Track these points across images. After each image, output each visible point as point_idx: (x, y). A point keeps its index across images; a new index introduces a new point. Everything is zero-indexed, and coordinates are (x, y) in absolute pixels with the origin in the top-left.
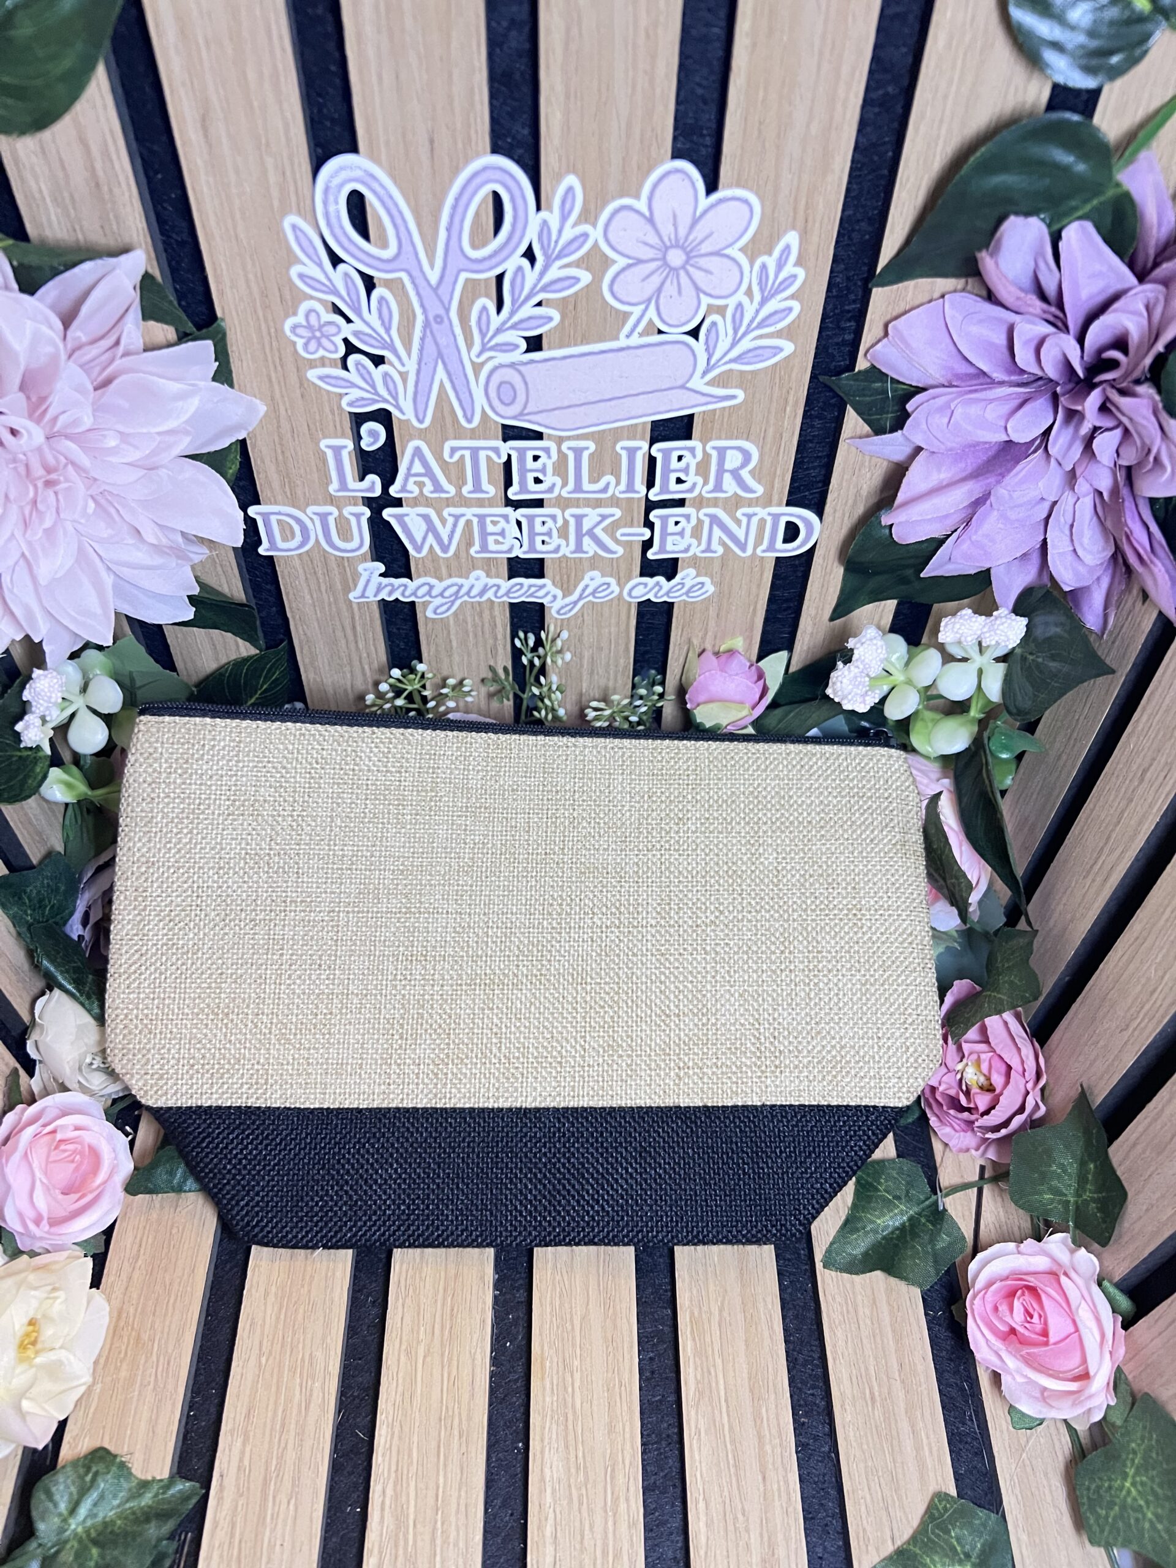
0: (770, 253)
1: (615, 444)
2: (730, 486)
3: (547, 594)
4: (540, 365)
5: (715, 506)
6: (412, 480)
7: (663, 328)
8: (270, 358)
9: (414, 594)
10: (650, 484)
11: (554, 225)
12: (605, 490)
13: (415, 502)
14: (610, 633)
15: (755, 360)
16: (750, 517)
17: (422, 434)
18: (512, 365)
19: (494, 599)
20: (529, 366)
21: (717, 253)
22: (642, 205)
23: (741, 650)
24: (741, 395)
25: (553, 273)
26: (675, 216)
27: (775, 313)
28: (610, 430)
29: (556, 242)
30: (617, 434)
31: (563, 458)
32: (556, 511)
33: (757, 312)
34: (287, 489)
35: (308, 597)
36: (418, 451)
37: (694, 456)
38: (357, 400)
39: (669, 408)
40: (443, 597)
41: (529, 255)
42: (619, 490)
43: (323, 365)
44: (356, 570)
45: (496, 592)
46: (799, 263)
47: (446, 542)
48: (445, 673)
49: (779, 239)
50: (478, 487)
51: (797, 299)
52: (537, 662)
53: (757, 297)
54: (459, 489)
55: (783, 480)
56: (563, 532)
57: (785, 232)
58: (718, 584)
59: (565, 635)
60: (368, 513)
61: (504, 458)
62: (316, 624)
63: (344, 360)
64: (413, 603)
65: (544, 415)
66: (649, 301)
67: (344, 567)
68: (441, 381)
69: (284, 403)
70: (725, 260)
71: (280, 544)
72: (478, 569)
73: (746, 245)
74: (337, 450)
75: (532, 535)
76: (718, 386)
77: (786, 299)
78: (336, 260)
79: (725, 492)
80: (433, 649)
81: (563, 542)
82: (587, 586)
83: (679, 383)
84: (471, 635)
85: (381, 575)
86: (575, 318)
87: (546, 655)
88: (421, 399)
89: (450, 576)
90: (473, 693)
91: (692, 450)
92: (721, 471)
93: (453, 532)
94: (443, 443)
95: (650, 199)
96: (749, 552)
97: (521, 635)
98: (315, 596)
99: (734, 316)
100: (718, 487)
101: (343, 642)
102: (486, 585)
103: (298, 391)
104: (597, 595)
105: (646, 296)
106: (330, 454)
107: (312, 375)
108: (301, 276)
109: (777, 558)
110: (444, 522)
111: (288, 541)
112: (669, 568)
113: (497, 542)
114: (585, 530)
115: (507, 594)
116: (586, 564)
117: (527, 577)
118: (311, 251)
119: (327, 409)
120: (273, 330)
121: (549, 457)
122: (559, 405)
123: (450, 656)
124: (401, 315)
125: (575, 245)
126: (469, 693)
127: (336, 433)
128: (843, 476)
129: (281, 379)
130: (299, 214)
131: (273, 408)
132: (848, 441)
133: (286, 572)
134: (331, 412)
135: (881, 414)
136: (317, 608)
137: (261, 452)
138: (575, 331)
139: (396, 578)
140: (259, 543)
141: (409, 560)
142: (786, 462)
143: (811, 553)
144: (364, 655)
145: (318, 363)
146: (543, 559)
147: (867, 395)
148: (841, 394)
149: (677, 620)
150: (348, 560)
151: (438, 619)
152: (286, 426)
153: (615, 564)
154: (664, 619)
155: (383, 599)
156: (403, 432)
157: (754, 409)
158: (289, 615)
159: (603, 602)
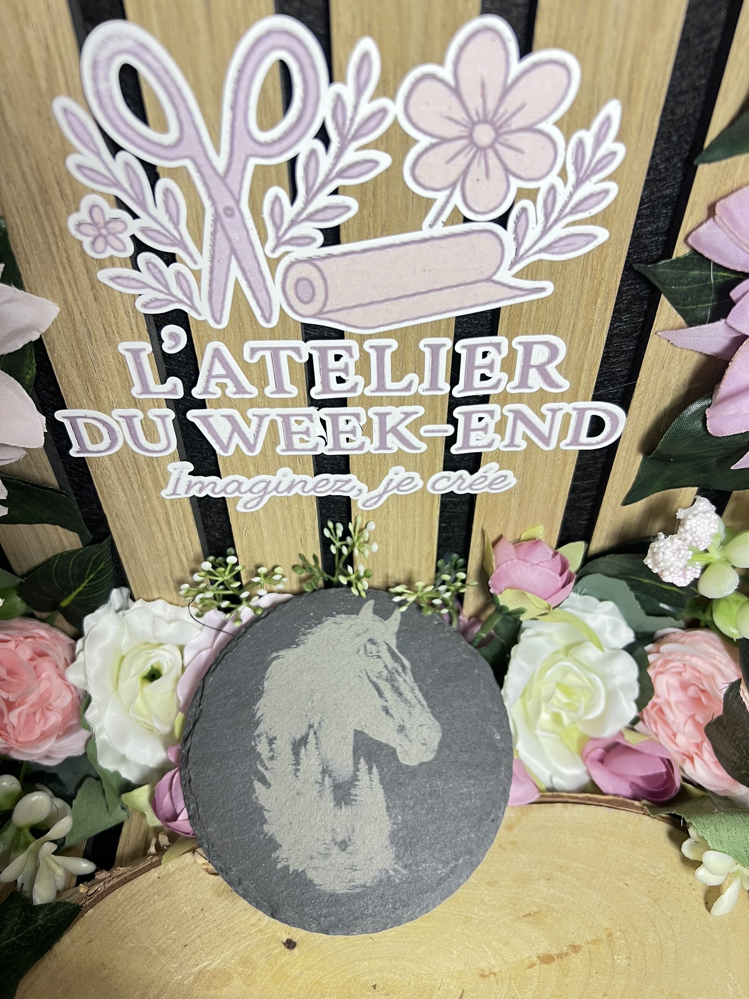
0: (587, 127)
1: (418, 342)
2: (535, 381)
3: (353, 488)
4: (338, 259)
5: (520, 401)
6: (213, 381)
7: (470, 215)
8: (57, 259)
9: (224, 490)
10: (454, 382)
11: (349, 99)
12: (408, 388)
13: (219, 404)
14: (414, 523)
15: (567, 248)
16: (554, 411)
17: (221, 335)
18: (310, 260)
19: (301, 493)
20: (327, 261)
21: (530, 129)
22: (445, 72)
24: (549, 287)
25: (351, 156)
26: (483, 86)
27: (591, 196)
28: (413, 326)
29: (352, 120)
30: (421, 331)
31: (365, 357)
32: (360, 410)
33: (571, 195)
34: (91, 393)
35: (121, 495)
36: (217, 353)
37: (500, 352)
38: (152, 301)
39: (475, 302)
40: (252, 493)
41: (323, 135)
42: (423, 389)
43: (113, 265)
44: (165, 468)
45: (303, 488)
46: (619, 138)
47: (252, 442)
48: (258, 561)
49: (598, 110)
50: (280, 388)
51: (614, 180)
52: (345, 551)
53: (572, 178)
54: (261, 389)
55: (590, 374)
56: (367, 430)
57: (606, 101)
58: (521, 477)
59: (372, 526)
60: (172, 414)
61: (306, 358)
62: (132, 520)
63: (134, 259)
64: (224, 499)
65: (344, 312)
66: (454, 185)
67: (154, 467)
68: (236, 279)
69: (77, 306)
70: (538, 137)
71: (89, 446)
72: (285, 466)
73: (562, 119)
74: (136, 353)
75: (336, 433)
76: (526, 279)
77: (603, 180)
78: (115, 148)
79: (531, 388)
80: (245, 540)
81: (367, 440)
82: (391, 480)
83: (486, 275)
84: (281, 527)
85: (190, 473)
86: (375, 206)
87: (354, 545)
88: (216, 298)
89: (258, 474)
91: (497, 346)
92: (527, 366)
93: (258, 431)
94: (243, 344)
95: (456, 63)
96: (553, 445)
97: (330, 524)
98: (128, 494)
99: (545, 201)
100: (523, 383)
101: (159, 535)
102: (294, 481)
103: (91, 293)
104: (401, 488)
105: (451, 180)
106: (129, 357)
107: (103, 276)
108: (79, 167)
109: (581, 452)
110: (248, 422)
111: (97, 443)
112: (472, 462)
113: (302, 441)
114: (388, 428)
115: (314, 489)
116: (390, 460)
117: (333, 473)
118: (86, 138)
119: (122, 312)
120: (57, 229)
121: (351, 356)
122: (360, 301)
123: (262, 546)
124: (189, 208)
125: (372, 123)
126: (279, 581)
127: (133, 336)
128: (652, 369)
129: (72, 281)
130: (69, 94)
131: (67, 312)
132: (660, 334)
133: (98, 472)
134: (126, 314)
135: (697, 305)
136: (132, 505)
137: (61, 357)
138: (375, 222)
139: (206, 476)
140: (70, 445)
141: (217, 458)
142: (595, 356)
143: (614, 446)
144: (180, 546)
145: (107, 263)
146: (348, 455)
147: (683, 285)
148: (656, 284)
149: (479, 511)
150: (157, 461)
151: (248, 513)
152: (82, 330)
153: (418, 460)
154: (466, 508)
155: (194, 496)
156: (201, 334)
157: (564, 302)
158: (106, 512)
159: (407, 495)
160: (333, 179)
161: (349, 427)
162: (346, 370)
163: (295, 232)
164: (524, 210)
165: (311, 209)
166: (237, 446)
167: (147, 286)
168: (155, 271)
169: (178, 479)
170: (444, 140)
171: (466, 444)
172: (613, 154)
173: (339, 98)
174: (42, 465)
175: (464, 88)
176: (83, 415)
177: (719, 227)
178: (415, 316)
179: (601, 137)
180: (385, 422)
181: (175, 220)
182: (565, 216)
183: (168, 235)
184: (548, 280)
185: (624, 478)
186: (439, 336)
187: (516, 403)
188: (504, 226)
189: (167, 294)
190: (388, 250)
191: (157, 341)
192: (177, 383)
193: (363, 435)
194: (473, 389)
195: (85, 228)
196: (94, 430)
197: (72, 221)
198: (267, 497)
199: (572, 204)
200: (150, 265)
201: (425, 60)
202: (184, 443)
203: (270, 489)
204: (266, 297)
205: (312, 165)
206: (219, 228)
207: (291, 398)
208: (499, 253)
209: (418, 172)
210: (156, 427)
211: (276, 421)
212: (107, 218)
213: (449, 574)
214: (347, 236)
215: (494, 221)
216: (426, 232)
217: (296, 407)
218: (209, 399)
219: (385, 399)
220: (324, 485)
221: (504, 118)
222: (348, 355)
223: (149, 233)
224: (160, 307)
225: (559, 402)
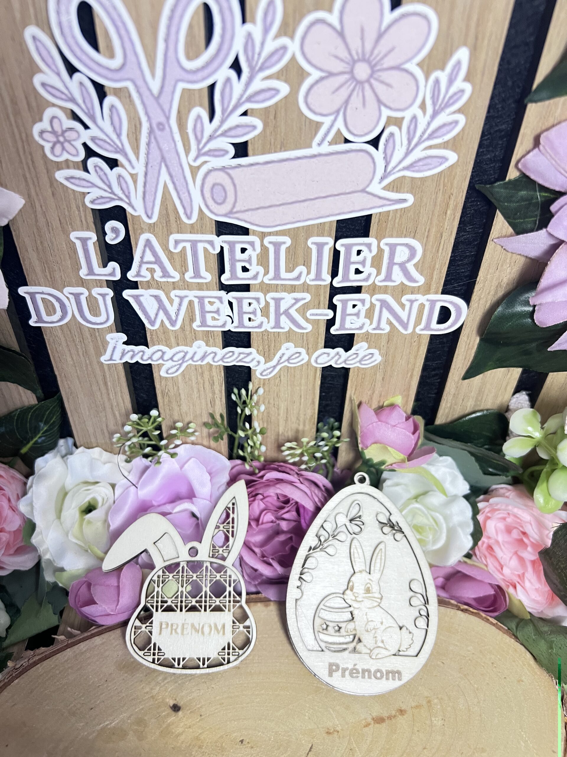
0: (443, 69)
1: (307, 240)
2: (398, 277)
3: (253, 360)
4: (245, 169)
5: (385, 292)
6: (145, 266)
7: (349, 137)
8: (23, 160)
9: (150, 358)
10: (334, 273)
11: (258, 37)
12: (298, 278)
13: (148, 285)
14: (300, 390)
15: (425, 168)
17: (152, 228)
18: (223, 169)
19: (212, 363)
20: (237, 170)
21: (398, 68)
22: (333, 18)
23: (400, 405)
24: (410, 199)
25: (258, 84)
26: (362, 31)
27: (444, 125)
28: (303, 227)
29: (259, 54)
30: (309, 231)
31: (265, 250)
32: (260, 295)
33: (429, 124)
34: (48, 274)
35: (69, 359)
36: (148, 243)
37: (370, 251)
38: (98, 198)
39: (352, 209)
40: (173, 361)
41: (236, 66)
42: (309, 279)
43: (68, 167)
44: (104, 338)
45: (213, 358)
46: (468, 78)
47: (174, 318)
48: (176, 418)
49: (451, 55)
50: (197, 274)
51: (463, 113)
53: (430, 110)
54: (182, 274)
55: (440, 272)
56: (265, 312)
57: (457, 48)
58: (385, 355)
60: (111, 293)
61: (218, 250)
62: (77, 380)
63: (84, 163)
64: (150, 365)
65: (250, 213)
66: (338, 112)
67: (95, 337)
68: (165, 183)
69: (39, 200)
70: (405, 74)
71: (45, 318)
72: (199, 339)
73: (423, 61)
74: (84, 241)
75: (241, 313)
76: (393, 191)
77: (454, 112)
78: (72, 70)
79: (394, 281)
80: (166, 400)
81: (265, 320)
82: (283, 354)
83: (361, 188)
84: (195, 390)
85: (124, 343)
86: (275, 127)
88: (149, 198)
89: (178, 345)
90: (196, 434)
91: (369, 246)
92: (391, 264)
93: (179, 310)
94: (168, 236)
95: (342, 12)
96: (410, 330)
97: (236, 390)
98: (75, 359)
99: (409, 128)
100: (388, 277)
101: (98, 393)
102: (206, 352)
103: (50, 190)
104: (291, 361)
105: (335, 108)
106: (78, 244)
107: (60, 176)
108: (43, 85)
109: (432, 336)
110: (171, 301)
111: (51, 315)
112: (347, 342)
113: (214, 319)
114: (282, 310)
115: (222, 359)
116: (283, 337)
117: (237, 347)
118: (49, 61)
119: (74, 207)
120: (24, 135)
121: (254, 250)
122: (262, 205)
123: (179, 406)
124: (129, 121)
125: (275, 58)
126: (193, 434)
127: (82, 227)
128: (488, 270)
129: (35, 179)
130: (38, 25)
131: (30, 204)
132: (495, 240)
133: (51, 340)
134: (77, 209)
135: (524, 219)
136: (77, 368)
137: (24, 242)
138: (275, 139)
139: (136, 345)
140: (29, 317)
141: (145, 331)
142: (444, 257)
143: (458, 332)
144: (115, 404)
145: (64, 165)
146: (250, 332)
147: (514, 202)
148: (493, 200)
149: (352, 382)
150: (98, 332)
151: (169, 377)
152: (42, 221)
153: (305, 338)
154: (341, 381)
155: (127, 362)
156: (136, 226)
157: (421, 212)
158: (56, 373)
159: (295, 367)
160: (243, 103)
161: (250, 309)
162: (249, 261)
163: (212, 145)
164: (392, 135)
165: (225, 127)
166: (162, 321)
167: (94, 185)
168: (101, 173)
169: (115, 348)
170: (331, 74)
171: (342, 327)
172: (462, 91)
173: (249, 36)
174: (7, 332)
175: (348, 33)
176: (41, 291)
177: (543, 154)
178: (305, 219)
179: (453, 77)
180: (279, 306)
181: (118, 131)
182: (424, 141)
183: (112, 143)
184: (410, 193)
185: (465, 358)
186: (323, 236)
187: (382, 294)
188: (376, 146)
189: (110, 193)
190: (285, 163)
191: (102, 234)
192: (115, 267)
193: (262, 316)
194: (349, 281)
195: (46, 136)
196: (49, 304)
197: (37, 128)
198: (184, 365)
199: (429, 131)
200: (97, 168)
201: (318, 7)
202: (121, 319)
203: (187, 358)
204: (188, 198)
205: (227, 90)
206: (153, 140)
207: (206, 283)
208: (372, 169)
209: (310, 100)
210: (98, 304)
211: (193, 301)
212: (64, 127)
213: (328, 433)
214: (254, 150)
215: (367, 142)
216: (315, 150)
217: (210, 290)
218: (141, 281)
219: (279, 286)
220: (230, 357)
221: (378, 58)
222: (252, 248)
223: (97, 141)
224: (104, 203)
225: (416, 294)
